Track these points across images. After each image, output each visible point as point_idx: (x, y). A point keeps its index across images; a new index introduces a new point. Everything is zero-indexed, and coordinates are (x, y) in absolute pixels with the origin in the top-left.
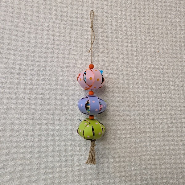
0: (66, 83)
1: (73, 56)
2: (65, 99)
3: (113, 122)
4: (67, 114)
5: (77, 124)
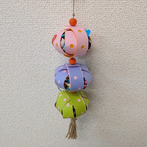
1: (47, 1)
5: (55, 90)
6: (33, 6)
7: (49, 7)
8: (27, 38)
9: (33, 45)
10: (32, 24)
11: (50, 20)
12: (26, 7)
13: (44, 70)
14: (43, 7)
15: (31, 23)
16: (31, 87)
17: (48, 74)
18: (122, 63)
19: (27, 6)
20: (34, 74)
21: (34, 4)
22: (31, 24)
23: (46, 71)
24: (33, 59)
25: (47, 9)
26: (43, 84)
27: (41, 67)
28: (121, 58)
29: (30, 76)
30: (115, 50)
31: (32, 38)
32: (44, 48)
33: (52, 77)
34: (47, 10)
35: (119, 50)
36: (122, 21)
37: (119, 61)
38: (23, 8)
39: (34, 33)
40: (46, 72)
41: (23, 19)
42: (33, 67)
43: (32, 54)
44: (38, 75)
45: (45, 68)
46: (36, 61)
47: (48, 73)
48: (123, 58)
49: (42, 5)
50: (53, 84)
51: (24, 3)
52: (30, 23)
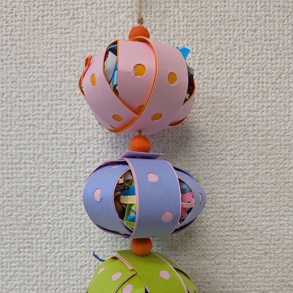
0: (40, 117)
1: (71, 15)
2: (39, 177)
3: (218, 261)
4: (46, 234)
5: (84, 269)
6: (36, 27)
7: (76, 29)
8: (11, 111)
9: (27, 127)
10: (29, 72)
11: (78, 59)
12: (17, 31)
13: (54, 205)
14: (61, 28)
15: (26, 70)
16: (11, 263)
17: (65, 216)
18: (277, 172)
19: (21, 28)
20: (23, 219)
21: (39, 23)
22: (26, 73)
23: (61, 207)
24: (23, 171)
25: (71, 34)
26: (48, 250)
27: (46, 193)
28: (273, 156)
29: (10, 225)
30: (255, 135)
31: (26, 109)
32: (56, 135)
33: (77, 227)
34: (70, 37)
35: (264, 133)
36: (262, 59)
37: (268, 166)
38: (8, 33)
39: (32, 94)
40: (58, 211)
41: (6, 59)
42: (21, 196)
43: (22, 153)
44: (35, 220)
45: (58, 196)
46: (32, 176)
47: (64, 214)
48: (280, 158)
49: (59, 25)
50: (79, 250)
51: (12, 22)
52: (25, 68)
